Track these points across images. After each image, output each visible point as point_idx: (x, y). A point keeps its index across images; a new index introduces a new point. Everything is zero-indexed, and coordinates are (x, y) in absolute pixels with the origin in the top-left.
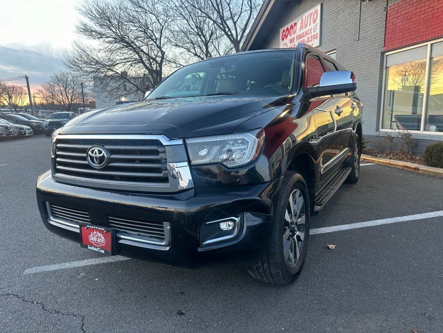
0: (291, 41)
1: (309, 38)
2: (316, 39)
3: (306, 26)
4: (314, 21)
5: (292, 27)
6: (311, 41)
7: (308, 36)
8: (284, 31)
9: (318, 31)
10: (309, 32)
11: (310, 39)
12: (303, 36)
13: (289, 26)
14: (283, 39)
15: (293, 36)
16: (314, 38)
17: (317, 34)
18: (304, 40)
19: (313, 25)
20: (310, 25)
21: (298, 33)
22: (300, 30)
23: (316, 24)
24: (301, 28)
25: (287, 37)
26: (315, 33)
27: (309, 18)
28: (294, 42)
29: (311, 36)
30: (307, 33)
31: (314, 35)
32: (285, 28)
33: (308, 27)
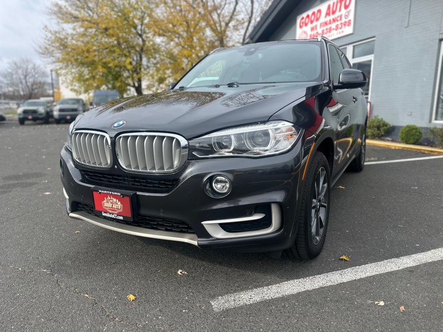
0: (312, 29)
1: (338, 25)
2: (348, 25)
3: (334, 13)
4: (346, 7)
5: (314, 13)
6: (340, 28)
7: (337, 23)
8: (303, 18)
9: (351, 17)
10: (339, 19)
11: (340, 26)
12: (330, 23)
13: (310, 12)
14: (301, 27)
15: (315, 23)
16: (345, 25)
17: (350, 20)
18: (331, 28)
19: (343, 11)
20: (340, 10)
21: (323, 19)
22: (326, 17)
23: (348, 10)
24: (328, 14)
25: (306, 25)
26: (347, 20)
27: (339, 5)
28: (316, 29)
29: (341, 24)
30: (334, 20)
31: (346, 22)
32: (304, 15)
33: (337, 14)
